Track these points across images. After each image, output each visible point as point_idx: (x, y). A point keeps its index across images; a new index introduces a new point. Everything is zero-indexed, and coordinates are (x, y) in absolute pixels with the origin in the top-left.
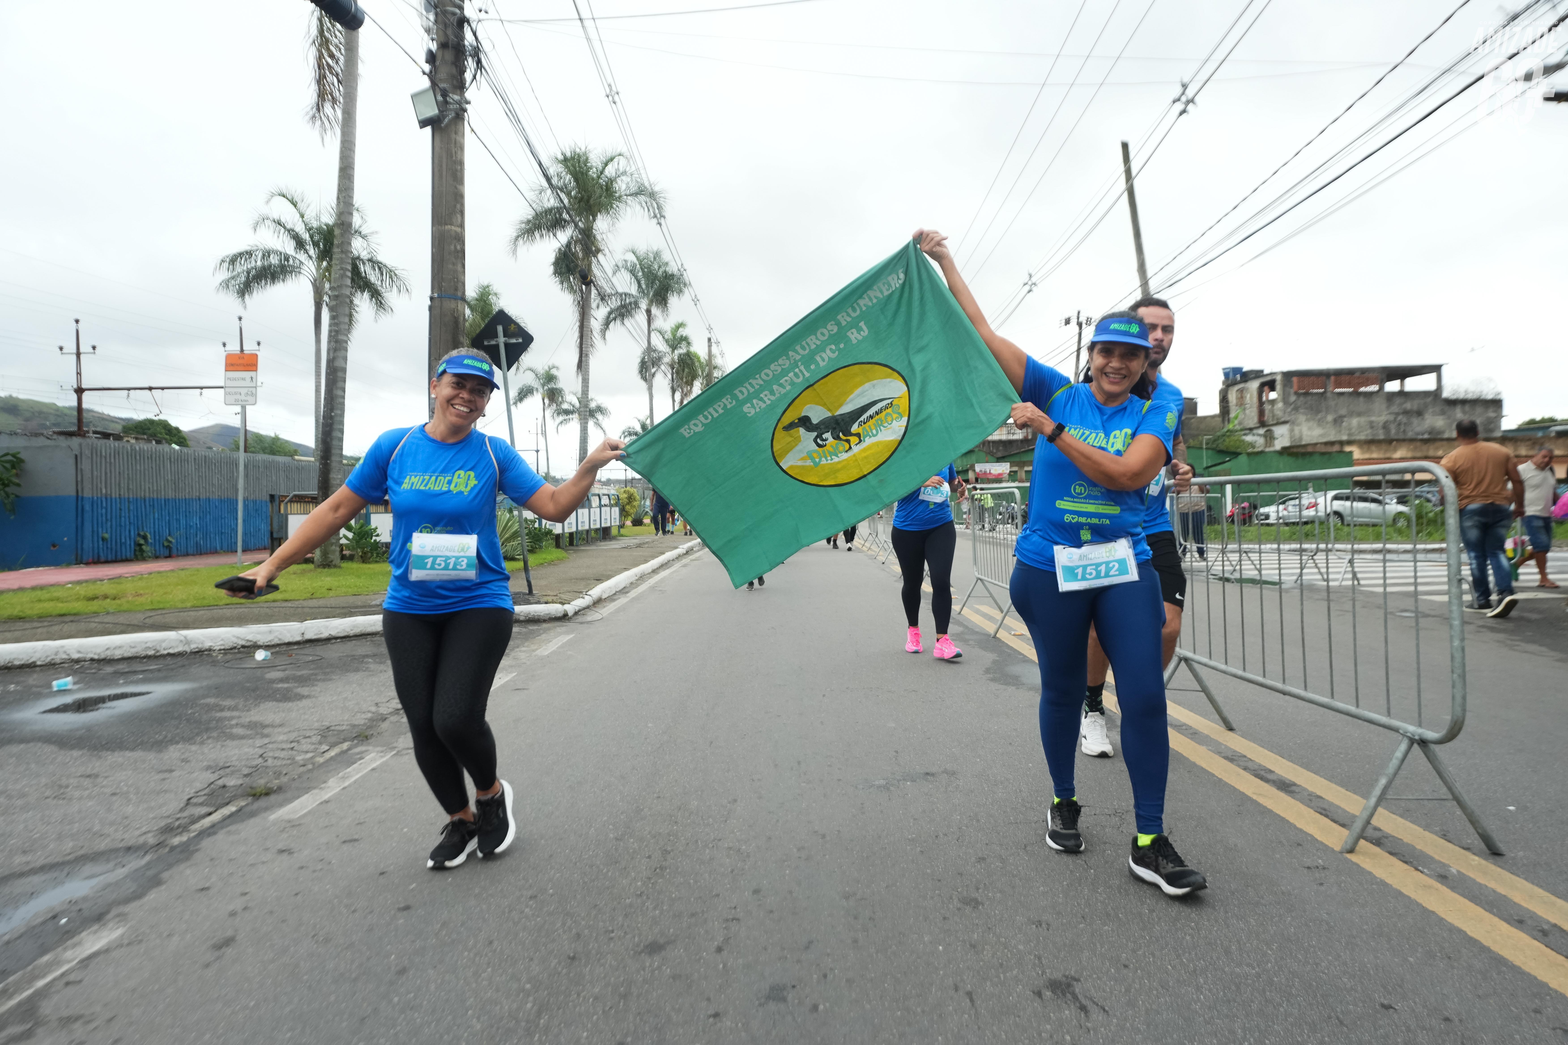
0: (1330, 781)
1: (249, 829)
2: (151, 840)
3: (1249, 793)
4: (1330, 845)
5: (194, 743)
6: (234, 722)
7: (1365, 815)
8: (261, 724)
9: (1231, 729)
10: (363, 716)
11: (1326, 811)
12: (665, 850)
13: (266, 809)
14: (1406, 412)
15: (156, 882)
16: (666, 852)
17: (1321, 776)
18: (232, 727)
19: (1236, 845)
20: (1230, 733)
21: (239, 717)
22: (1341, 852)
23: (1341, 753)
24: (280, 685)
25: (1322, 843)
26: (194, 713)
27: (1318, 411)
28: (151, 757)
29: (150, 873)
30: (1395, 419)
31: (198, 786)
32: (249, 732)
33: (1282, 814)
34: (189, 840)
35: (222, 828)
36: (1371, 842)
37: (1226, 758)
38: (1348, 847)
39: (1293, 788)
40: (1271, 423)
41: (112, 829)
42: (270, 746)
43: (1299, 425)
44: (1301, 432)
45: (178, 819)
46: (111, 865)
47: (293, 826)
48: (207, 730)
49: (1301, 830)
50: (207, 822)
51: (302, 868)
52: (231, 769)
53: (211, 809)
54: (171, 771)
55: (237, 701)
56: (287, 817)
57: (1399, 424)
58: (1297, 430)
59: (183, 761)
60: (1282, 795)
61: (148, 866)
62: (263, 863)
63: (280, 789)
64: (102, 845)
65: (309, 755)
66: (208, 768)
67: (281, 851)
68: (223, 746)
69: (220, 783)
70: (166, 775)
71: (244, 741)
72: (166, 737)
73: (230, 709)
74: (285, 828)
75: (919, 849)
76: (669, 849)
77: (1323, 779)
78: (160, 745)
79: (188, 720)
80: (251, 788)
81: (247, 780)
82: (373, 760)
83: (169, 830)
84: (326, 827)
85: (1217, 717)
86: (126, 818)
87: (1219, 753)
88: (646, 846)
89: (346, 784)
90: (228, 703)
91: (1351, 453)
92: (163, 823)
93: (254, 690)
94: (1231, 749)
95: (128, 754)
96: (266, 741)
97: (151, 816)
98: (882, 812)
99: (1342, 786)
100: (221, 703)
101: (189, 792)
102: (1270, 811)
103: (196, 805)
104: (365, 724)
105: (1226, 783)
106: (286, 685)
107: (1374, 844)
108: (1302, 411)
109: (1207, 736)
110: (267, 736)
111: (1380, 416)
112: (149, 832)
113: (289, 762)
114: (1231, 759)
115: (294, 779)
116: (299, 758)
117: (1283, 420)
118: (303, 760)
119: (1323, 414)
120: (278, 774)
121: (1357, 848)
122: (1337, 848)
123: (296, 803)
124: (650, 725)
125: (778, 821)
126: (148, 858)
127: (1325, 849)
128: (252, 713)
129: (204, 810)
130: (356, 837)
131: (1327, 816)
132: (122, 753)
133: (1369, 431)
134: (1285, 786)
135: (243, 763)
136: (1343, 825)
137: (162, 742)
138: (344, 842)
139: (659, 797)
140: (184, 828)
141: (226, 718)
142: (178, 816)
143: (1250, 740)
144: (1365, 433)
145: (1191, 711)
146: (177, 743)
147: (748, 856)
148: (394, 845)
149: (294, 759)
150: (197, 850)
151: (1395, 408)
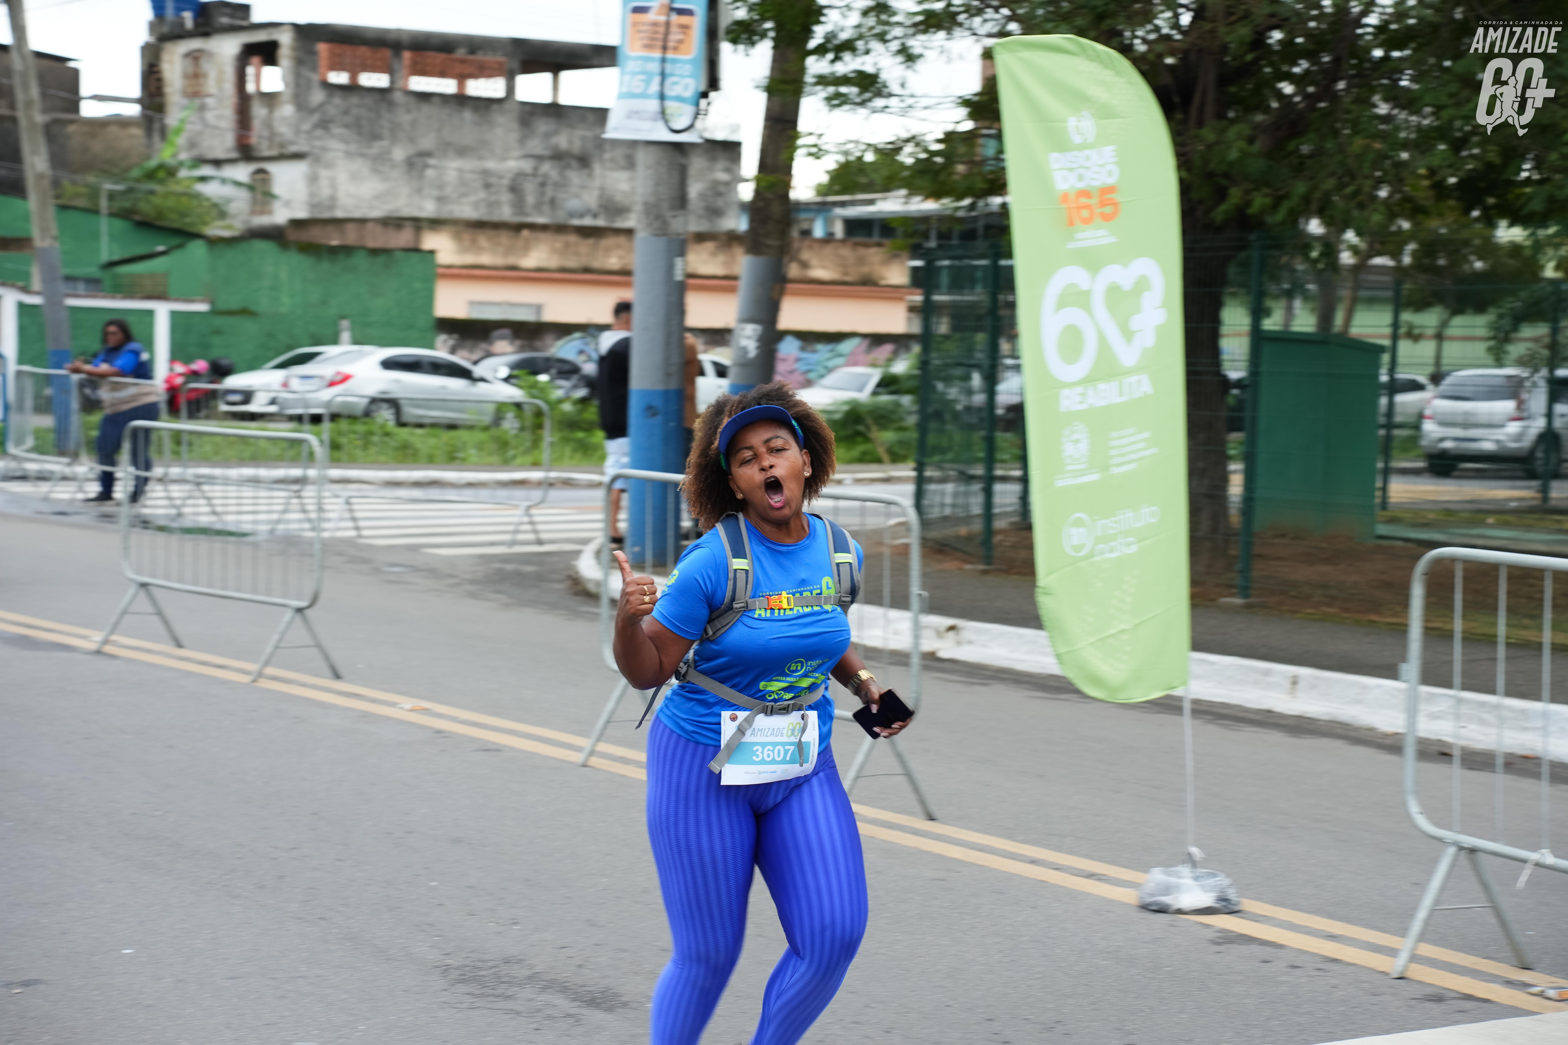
14: (558, 156)
27: (374, 136)
30: (534, 175)
40: (266, 153)
43: (330, 165)
44: (333, 186)
57: (542, 186)
58: (324, 173)
108: (337, 132)
111: (504, 159)
117: (293, 146)
119: (385, 143)
133: (480, 197)
144: (472, 201)
151: (536, 144)
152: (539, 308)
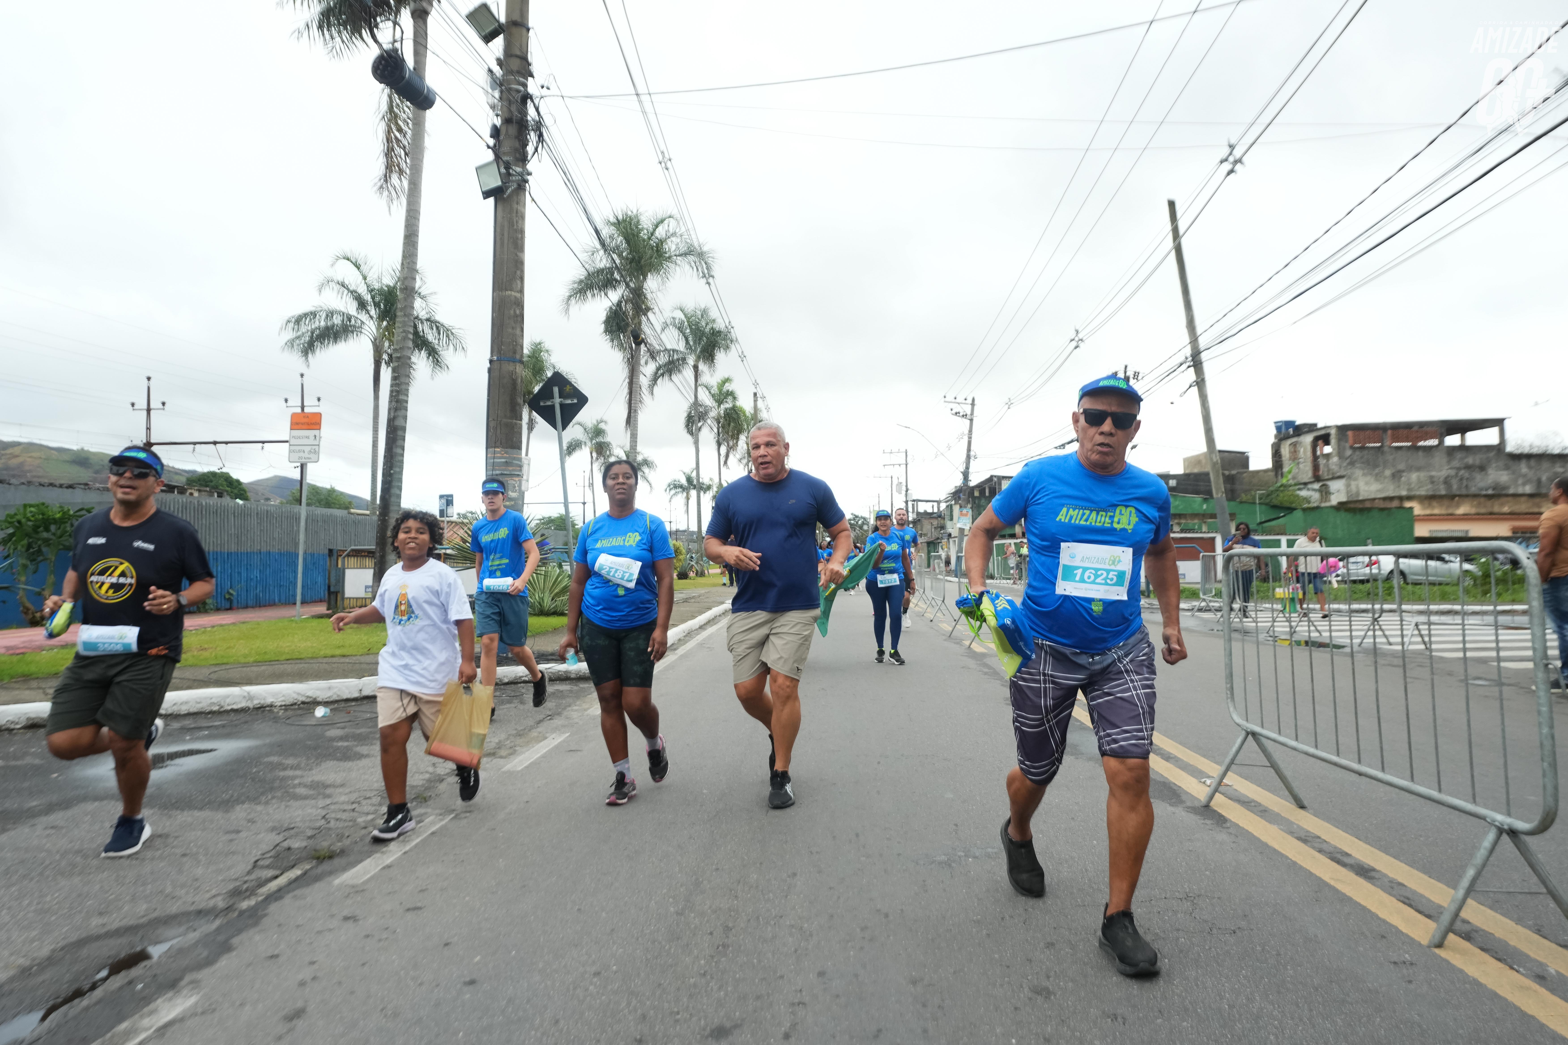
0: (1411, 866)
1: (315, 893)
2: (221, 903)
3: (1326, 878)
4: (1417, 938)
5: (259, 803)
6: (296, 782)
7: (1453, 908)
8: (323, 784)
9: (1302, 807)
10: (421, 777)
11: (1410, 900)
12: (727, 926)
13: (331, 873)
14: (1468, 467)
15: (226, 948)
16: (727, 929)
17: (1401, 861)
18: (295, 786)
19: (1316, 936)
20: (1302, 811)
21: (302, 777)
22: (1429, 947)
23: (1421, 836)
24: (340, 744)
25: (1407, 936)
26: (259, 772)
27: (1376, 466)
28: (219, 815)
29: (221, 938)
30: (1457, 474)
31: (264, 847)
32: (311, 792)
33: (1362, 903)
34: (257, 904)
35: (288, 892)
36: (1460, 936)
37: (1299, 839)
38: (1436, 940)
39: (1373, 874)
40: (1327, 477)
41: (183, 892)
42: (333, 807)
43: (1355, 479)
44: (1357, 487)
45: (245, 882)
46: (182, 929)
47: (357, 892)
48: (272, 789)
49: (1384, 921)
50: (274, 885)
51: (367, 936)
52: (295, 830)
53: (277, 872)
54: (238, 832)
55: (299, 759)
56: (351, 882)
57: (1461, 479)
58: (1353, 484)
59: (249, 821)
60: (1361, 881)
61: (218, 930)
62: (330, 930)
63: (342, 852)
64: (174, 908)
65: (370, 817)
66: (273, 829)
67: (346, 918)
68: (287, 806)
69: (285, 844)
70: (233, 836)
71: (307, 802)
72: (232, 796)
73: (292, 768)
74: (349, 894)
75: (985, 932)
76: (730, 925)
77: (1403, 865)
78: (227, 805)
79: (253, 780)
80: (315, 850)
81: (311, 842)
82: (433, 823)
83: (237, 893)
84: (390, 893)
85: (1287, 793)
86: (197, 880)
87: (1291, 833)
88: (708, 921)
89: (407, 848)
90: (290, 761)
91: (1411, 508)
92: (231, 886)
93: (315, 749)
94: (1302, 829)
95: (197, 813)
96: (328, 801)
97: (220, 878)
98: (944, 890)
99: (1425, 873)
100: (284, 761)
101: (256, 854)
102: (1350, 899)
103: (262, 867)
104: (423, 786)
105: (1301, 867)
106: (346, 744)
107: (1463, 938)
108: (1358, 465)
109: (1278, 815)
110: (329, 796)
111: (1441, 471)
112: (218, 895)
113: (351, 824)
114: (1304, 841)
115: (356, 842)
116: (360, 820)
117: (1338, 474)
118: (364, 822)
119: (1381, 468)
120: (340, 837)
121: (1446, 942)
122: (1425, 942)
123: (359, 867)
124: (705, 791)
125: (839, 898)
126: (218, 922)
127: (1412, 942)
128: (314, 772)
129: (270, 873)
130: (419, 905)
131: (1410, 906)
132: (190, 812)
133: (1430, 486)
134: (1364, 872)
135: (307, 824)
136: (1429, 917)
137: (228, 801)
138: (408, 910)
139: (717, 869)
140: (251, 892)
141: (289, 777)
142: (246, 878)
143: (1323, 819)
144: (1425, 488)
145: (1259, 786)
146: (243, 803)
147: (811, 935)
148: (457, 914)
149: (355, 821)
150: (265, 915)
151: (1456, 463)
152: (1467, 532)
